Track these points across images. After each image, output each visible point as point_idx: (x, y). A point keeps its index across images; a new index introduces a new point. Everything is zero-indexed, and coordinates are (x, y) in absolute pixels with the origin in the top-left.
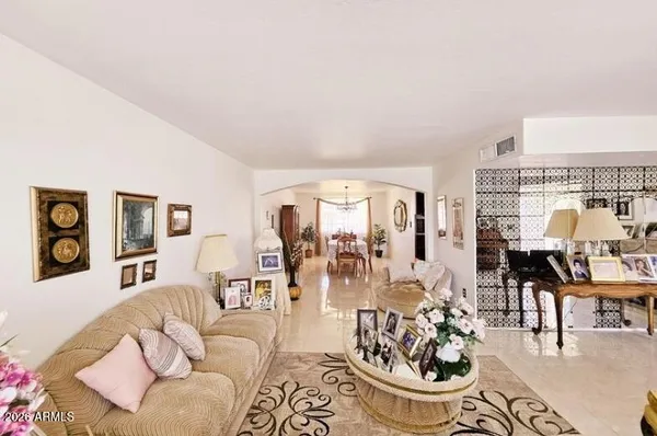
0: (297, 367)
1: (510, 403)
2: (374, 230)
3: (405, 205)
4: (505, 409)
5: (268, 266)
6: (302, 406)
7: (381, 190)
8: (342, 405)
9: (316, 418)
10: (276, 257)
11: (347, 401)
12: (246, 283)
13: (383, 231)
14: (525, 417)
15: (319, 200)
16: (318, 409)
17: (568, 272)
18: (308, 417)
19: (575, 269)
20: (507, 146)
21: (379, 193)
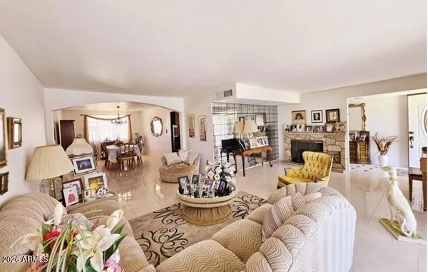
0: (141, 225)
1: (242, 199)
2: (134, 137)
3: (161, 120)
4: (242, 201)
5: (83, 168)
6: (163, 239)
7: (139, 110)
8: (185, 228)
9: (176, 239)
10: (89, 160)
11: (186, 226)
12: (78, 182)
13: (141, 137)
14: (249, 201)
15: (86, 116)
16: (174, 235)
17: (244, 146)
18: (172, 241)
19: (246, 144)
20: (229, 93)
21: (135, 112)
